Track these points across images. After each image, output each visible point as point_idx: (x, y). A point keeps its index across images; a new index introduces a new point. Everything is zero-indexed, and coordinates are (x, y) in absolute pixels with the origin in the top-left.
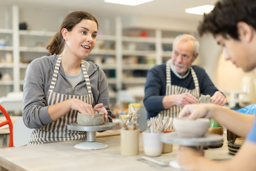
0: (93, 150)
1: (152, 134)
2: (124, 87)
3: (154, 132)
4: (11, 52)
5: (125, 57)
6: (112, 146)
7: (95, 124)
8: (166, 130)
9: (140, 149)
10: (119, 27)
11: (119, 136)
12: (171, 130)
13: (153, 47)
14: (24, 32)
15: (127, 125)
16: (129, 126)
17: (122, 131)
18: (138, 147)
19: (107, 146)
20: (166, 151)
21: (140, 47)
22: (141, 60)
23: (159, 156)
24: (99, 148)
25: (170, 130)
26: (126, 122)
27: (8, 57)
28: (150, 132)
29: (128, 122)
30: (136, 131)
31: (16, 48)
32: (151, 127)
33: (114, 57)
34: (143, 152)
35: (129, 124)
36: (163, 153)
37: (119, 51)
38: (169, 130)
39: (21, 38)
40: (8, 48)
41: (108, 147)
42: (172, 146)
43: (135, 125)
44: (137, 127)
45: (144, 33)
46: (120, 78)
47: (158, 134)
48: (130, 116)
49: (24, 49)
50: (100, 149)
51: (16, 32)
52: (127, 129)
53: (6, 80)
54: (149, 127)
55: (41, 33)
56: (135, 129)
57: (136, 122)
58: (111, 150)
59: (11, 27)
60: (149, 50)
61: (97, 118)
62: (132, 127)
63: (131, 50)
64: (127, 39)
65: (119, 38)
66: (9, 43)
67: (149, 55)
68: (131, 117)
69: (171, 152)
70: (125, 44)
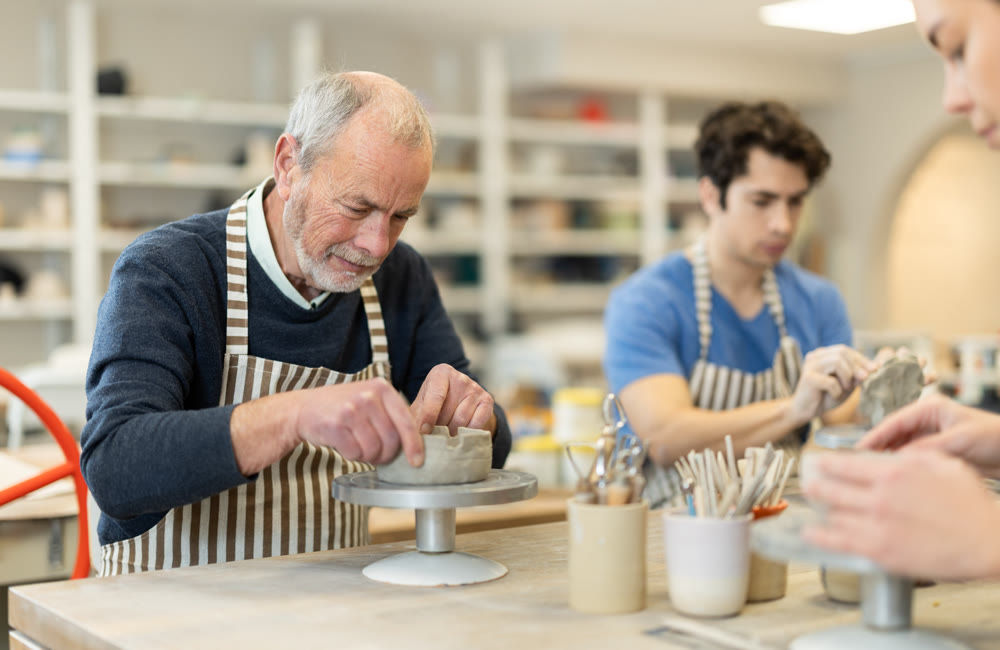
0: (446, 586)
1: (701, 520)
2: (517, 324)
3: (709, 512)
4: (64, 187)
5: (520, 204)
6: (520, 570)
7: (465, 479)
8: (761, 504)
9: (653, 585)
10: (494, 84)
11: (561, 523)
12: (780, 502)
13: (628, 163)
14: (114, 106)
15: (597, 484)
16: (602, 488)
17: (577, 509)
18: (643, 575)
19: (502, 570)
20: (760, 594)
21: (577, 161)
22: (581, 214)
23: (735, 615)
24: (470, 581)
25: (775, 504)
26: (593, 469)
27: (53, 204)
28: (693, 512)
29: (600, 470)
30: (632, 507)
31: (85, 168)
32: (698, 491)
33: (472, 202)
34: (665, 597)
35: (602, 477)
36: (751, 601)
37: (496, 178)
38: (770, 503)
39: (106, 129)
40: (50, 171)
41: (506, 575)
42: (782, 569)
43: (628, 481)
44: (637, 490)
45: (594, 105)
46: (497, 290)
47: (728, 520)
48: (606, 443)
49: (118, 172)
50: (475, 584)
51: (84, 107)
52: (596, 501)
53: (44, 295)
54: (691, 489)
55: (184, 108)
56: (629, 500)
57: (633, 471)
58: (524, 587)
59: (62, 84)
60: (613, 173)
61: (470, 454)
62: (617, 490)
63: (545, 177)
64: (528, 130)
65: (493, 128)
66: (56, 148)
67: (614, 194)
68: (608, 448)
69: (781, 596)
70: (519, 152)
